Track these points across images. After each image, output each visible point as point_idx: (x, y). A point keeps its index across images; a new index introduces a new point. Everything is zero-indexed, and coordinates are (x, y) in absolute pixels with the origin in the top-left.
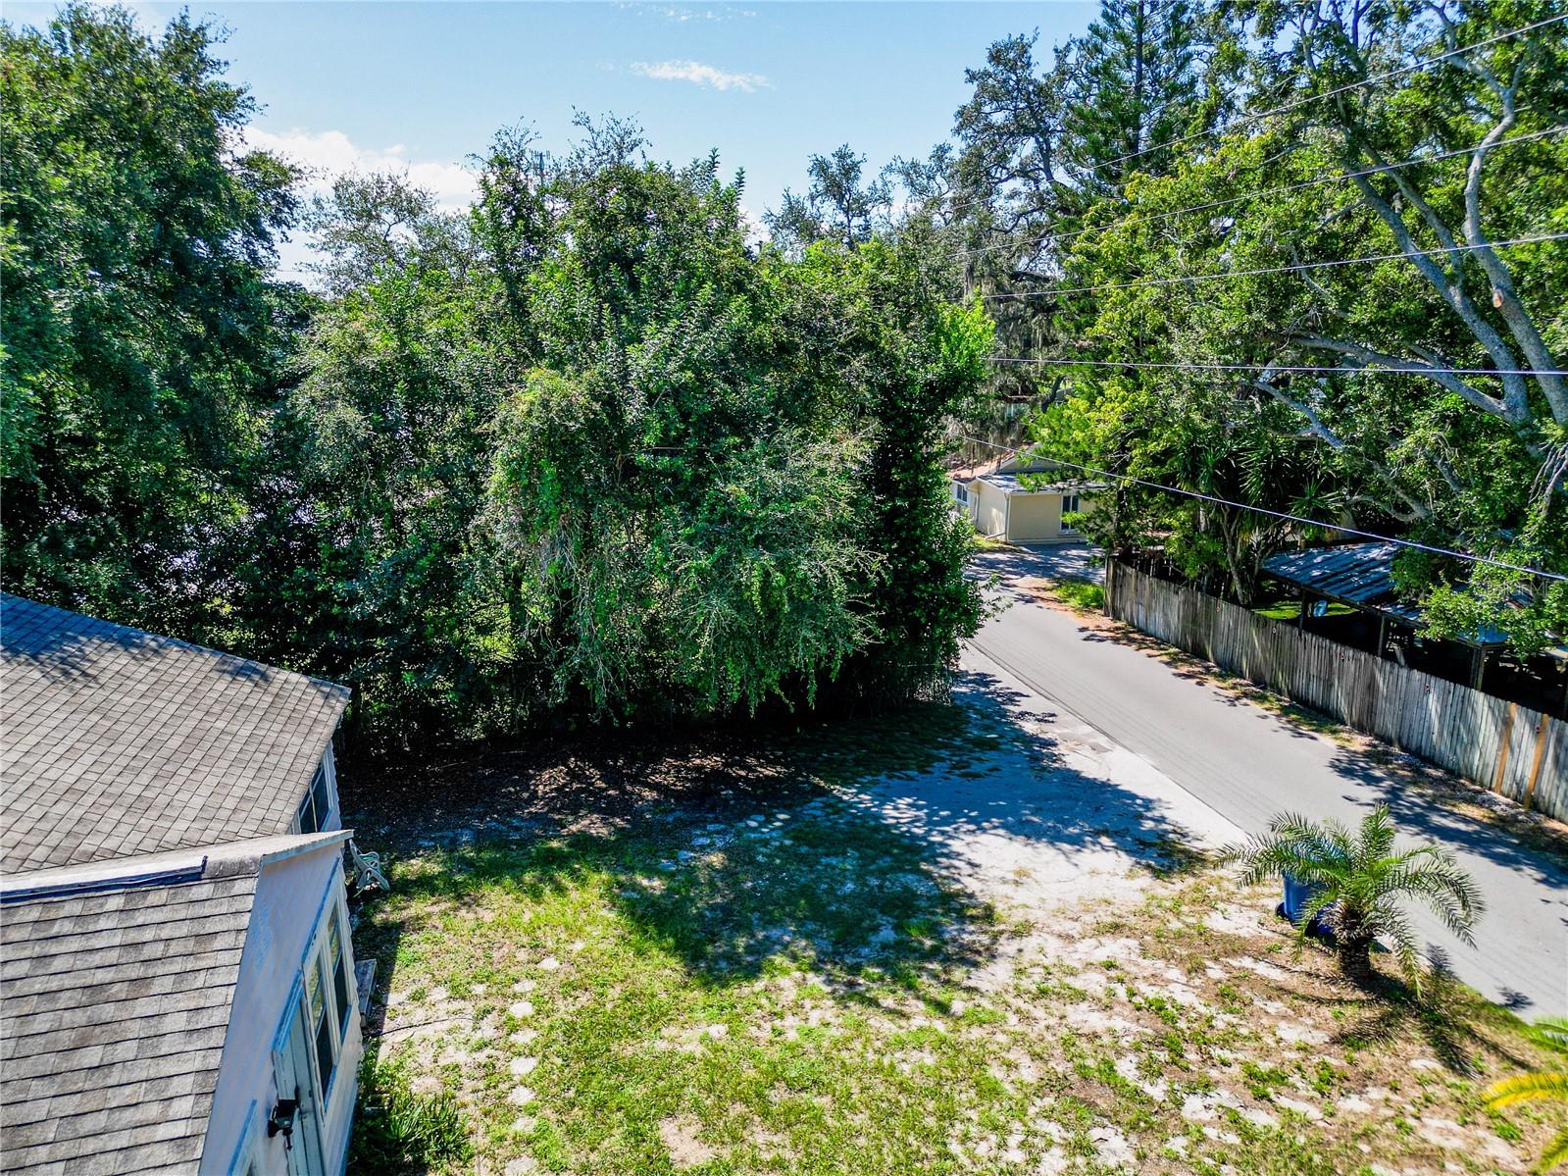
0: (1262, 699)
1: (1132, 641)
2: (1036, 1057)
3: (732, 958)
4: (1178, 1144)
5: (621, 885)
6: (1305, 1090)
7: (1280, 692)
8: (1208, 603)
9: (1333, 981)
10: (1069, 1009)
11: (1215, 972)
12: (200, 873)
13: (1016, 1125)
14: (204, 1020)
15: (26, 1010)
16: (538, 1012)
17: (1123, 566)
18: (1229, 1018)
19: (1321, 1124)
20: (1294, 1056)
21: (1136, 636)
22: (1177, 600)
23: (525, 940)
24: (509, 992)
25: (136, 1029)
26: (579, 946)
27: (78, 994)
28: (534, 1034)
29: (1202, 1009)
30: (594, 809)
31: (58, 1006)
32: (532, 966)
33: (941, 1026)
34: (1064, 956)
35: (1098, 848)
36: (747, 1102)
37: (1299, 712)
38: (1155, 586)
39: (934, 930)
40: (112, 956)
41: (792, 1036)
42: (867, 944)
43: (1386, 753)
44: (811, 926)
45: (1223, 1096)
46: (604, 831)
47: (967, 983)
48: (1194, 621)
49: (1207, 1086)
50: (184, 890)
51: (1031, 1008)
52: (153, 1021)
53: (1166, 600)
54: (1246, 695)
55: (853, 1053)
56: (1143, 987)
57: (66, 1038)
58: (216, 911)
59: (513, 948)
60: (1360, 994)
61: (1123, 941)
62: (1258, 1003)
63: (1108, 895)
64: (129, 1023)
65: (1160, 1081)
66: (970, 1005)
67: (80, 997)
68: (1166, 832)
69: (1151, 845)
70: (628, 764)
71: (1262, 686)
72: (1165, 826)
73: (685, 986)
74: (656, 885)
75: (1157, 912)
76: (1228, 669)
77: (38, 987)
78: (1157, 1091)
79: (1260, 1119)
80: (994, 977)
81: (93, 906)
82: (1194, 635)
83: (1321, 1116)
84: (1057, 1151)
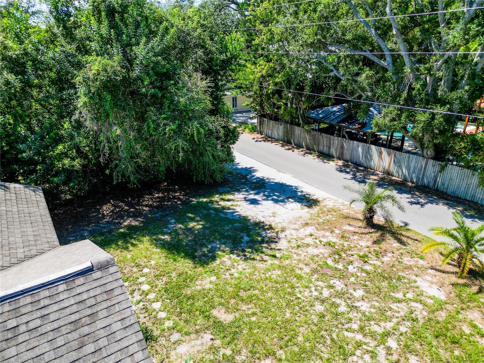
0: (311, 154)
1: (269, 141)
2: (306, 265)
3: (205, 255)
4: (352, 279)
5: (156, 240)
6: (374, 258)
7: (315, 151)
8: (292, 127)
9: (365, 228)
10: (307, 249)
11: (337, 231)
12: (92, 268)
13: (311, 285)
14: (127, 322)
15: (50, 339)
16: (152, 287)
17: (263, 118)
18: (347, 243)
19: (382, 266)
20: (366, 249)
21: (269, 139)
22: (281, 127)
23: (133, 264)
24: (137, 282)
25: (102, 333)
26: (153, 262)
27: (69, 326)
28: (155, 294)
29: (340, 242)
30: (129, 217)
31: (63, 333)
32: (141, 272)
33: (276, 262)
34: (298, 235)
35: (290, 202)
36: (234, 298)
37: (322, 156)
38: (274, 123)
39: (259, 235)
40: (75, 308)
41: (236, 275)
42: (242, 242)
43: (348, 165)
44: (223, 241)
45: (356, 264)
46: (137, 223)
47: (277, 248)
48: (287, 133)
49: (351, 262)
50: (90, 276)
51: (297, 251)
52: (107, 328)
53: (278, 127)
54: (306, 153)
55: (257, 276)
56: (322, 239)
57: (75, 345)
58: (108, 281)
59: (130, 268)
60: (373, 230)
61: (310, 227)
62: (351, 237)
63: (299, 215)
64: (97, 332)
65: (339, 263)
66: (281, 254)
67: (70, 327)
68: (305, 195)
69: (303, 199)
70: (133, 199)
71: (310, 150)
72: (303, 193)
73: (196, 267)
74: (167, 237)
75: (314, 218)
76: (299, 146)
77: (49, 329)
78: (340, 266)
79: (368, 268)
80: (283, 244)
81: (53, 291)
82: (287, 137)
83: (381, 264)
84: (325, 289)
